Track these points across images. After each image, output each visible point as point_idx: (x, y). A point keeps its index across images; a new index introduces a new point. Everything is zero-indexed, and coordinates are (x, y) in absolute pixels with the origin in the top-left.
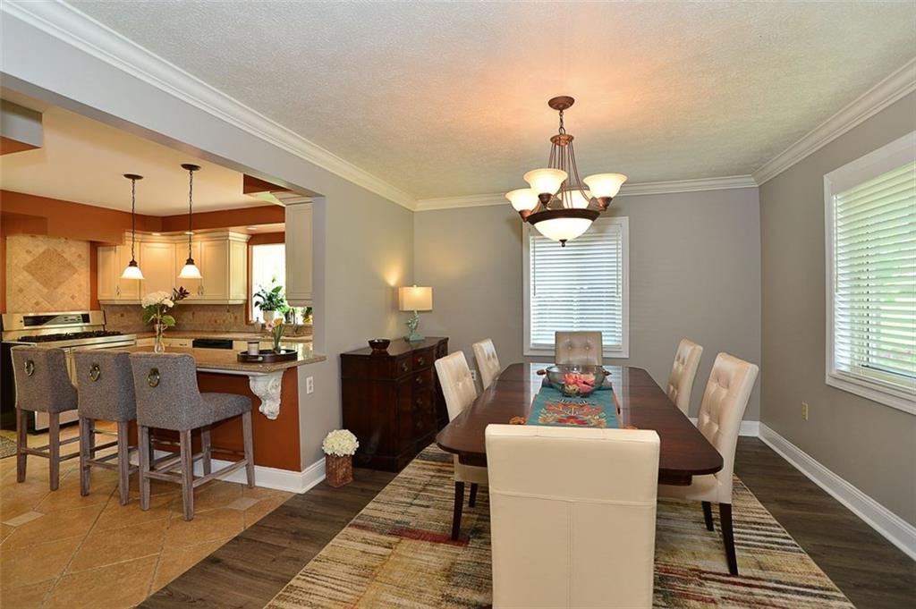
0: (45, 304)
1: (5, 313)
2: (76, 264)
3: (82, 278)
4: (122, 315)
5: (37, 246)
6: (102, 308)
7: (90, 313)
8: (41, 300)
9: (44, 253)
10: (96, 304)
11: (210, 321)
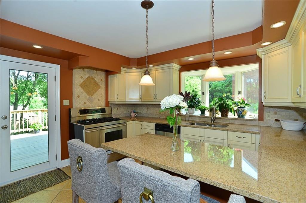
0: (88, 103)
1: (72, 108)
2: (100, 84)
3: (102, 91)
4: (118, 109)
5: (85, 75)
6: (110, 105)
7: (106, 108)
8: (86, 101)
9: (88, 78)
10: (107, 104)
11: (157, 113)
